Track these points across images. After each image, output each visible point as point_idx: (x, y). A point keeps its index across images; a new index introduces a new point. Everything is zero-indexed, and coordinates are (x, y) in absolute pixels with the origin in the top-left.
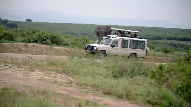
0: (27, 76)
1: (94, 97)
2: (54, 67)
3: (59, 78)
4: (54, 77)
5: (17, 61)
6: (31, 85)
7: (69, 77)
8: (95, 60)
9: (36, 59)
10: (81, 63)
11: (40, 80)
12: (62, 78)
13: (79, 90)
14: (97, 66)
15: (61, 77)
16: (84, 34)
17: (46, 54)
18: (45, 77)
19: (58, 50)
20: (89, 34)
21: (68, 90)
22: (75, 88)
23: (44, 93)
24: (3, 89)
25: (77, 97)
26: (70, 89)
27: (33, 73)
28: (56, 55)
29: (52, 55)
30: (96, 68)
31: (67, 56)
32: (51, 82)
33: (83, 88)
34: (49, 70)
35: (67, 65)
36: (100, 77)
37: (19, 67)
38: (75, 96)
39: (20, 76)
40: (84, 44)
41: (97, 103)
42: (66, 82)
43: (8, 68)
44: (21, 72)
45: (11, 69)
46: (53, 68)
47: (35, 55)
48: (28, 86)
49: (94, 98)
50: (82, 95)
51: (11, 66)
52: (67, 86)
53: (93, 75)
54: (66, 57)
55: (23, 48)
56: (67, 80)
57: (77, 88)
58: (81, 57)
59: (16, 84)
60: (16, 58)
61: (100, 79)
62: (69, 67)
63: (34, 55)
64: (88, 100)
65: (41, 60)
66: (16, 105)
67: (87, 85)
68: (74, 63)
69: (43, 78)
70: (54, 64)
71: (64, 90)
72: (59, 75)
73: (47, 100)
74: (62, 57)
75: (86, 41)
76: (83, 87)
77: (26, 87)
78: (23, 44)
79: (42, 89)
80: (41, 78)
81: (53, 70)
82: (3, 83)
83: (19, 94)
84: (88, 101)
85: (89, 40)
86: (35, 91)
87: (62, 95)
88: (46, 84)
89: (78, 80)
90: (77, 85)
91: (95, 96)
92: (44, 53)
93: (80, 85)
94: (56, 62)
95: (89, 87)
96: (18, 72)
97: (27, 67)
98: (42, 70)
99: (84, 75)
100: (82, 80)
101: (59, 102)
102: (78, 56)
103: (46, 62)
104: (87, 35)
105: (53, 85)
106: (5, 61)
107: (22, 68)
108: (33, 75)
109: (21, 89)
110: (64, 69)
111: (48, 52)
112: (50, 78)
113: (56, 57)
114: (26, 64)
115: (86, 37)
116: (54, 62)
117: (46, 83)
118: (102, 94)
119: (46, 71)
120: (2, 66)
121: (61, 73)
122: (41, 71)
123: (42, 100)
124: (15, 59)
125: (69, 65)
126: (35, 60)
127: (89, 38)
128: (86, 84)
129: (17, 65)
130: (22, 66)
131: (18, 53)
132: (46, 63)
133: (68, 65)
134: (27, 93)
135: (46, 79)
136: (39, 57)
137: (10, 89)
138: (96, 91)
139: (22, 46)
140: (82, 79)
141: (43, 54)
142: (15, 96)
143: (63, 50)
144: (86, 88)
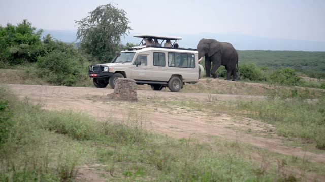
0: (210, 123)
1: (304, 152)
2: (247, 111)
3: (255, 126)
4: (247, 125)
5: (198, 103)
6: (217, 135)
7: (268, 125)
8: (304, 101)
9: (223, 99)
10: (284, 104)
11: (229, 128)
12: (258, 126)
13: (283, 142)
14: (308, 109)
15: (256, 125)
16: (288, 65)
17: (236, 93)
18: (235, 125)
19: (251, 87)
20: (295, 64)
21: (267, 143)
22: (276, 140)
23: (234, 145)
24: (181, 140)
25: (280, 152)
26: (269, 140)
27: (220, 119)
28: (250, 94)
29: (244, 94)
30: (306, 112)
31: (264, 95)
32: (243, 131)
33: (288, 140)
34: (240, 115)
35: (265, 108)
36: (312, 125)
37: (200, 111)
38: (276, 150)
39: (202, 123)
40: (288, 78)
41: (309, 161)
42: (264, 131)
43: (185, 112)
44: (203, 117)
45: (190, 113)
46: (246, 112)
47: (221, 95)
48: (213, 137)
49: (305, 154)
50: (286, 149)
51: (189, 109)
52: (265, 137)
53: (302, 122)
54: (263, 97)
55: (205, 86)
56: (265, 128)
57: (280, 140)
58: (284, 97)
59: (196, 133)
60: (195, 98)
61: (313, 127)
62: (268, 110)
63: (219, 95)
64: (295, 156)
65: (229, 102)
66: (198, 161)
67: (294, 135)
68: (274, 104)
69: (232, 125)
70: (247, 106)
71: (262, 142)
72: (254, 121)
73: (240, 155)
74: (257, 96)
75: (291, 74)
76: (287, 138)
77: (210, 137)
78: (205, 79)
79: (232, 141)
80: (230, 126)
81: (246, 114)
82: (180, 131)
83: (201, 147)
84: (296, 158)
85: (295, 73)
86: (222, 143)
87: (258, 149)
88: (237, 134)
89: (280, 129)
90: (279, 136)
91: (306, 151)
92: (233, 92)
93: (284, 136)
94: (250, 104)
95: (296, 138)
96: (199, 117)
97: (210, 110)
98: (230, 115)
99: (289, 121)
100: (286, 129)
101: (255, 158)
102: (279, 95)
103: (235, 104)
104: (292, 66)
105: (246, 135)
106: (182, 103)
107: (203, 112)
108: (219, 122)
109: (204, 141)
110: (260, 114)
111: (238, 90)
112: (242, 125)
113: (250, 96)
114: (209, 106)
115: (291, 69)
116: (246, 104)
117: (236, 132)
118: (315, 147)
119: (235, 116)
120: (178, 109)
121: (256, 119)
122: (229, 116)
123: (231, 155)
124: (196, 100)
125: (268, 107)
126: (221, 101)
127: (296, 70)
128: (293, 134)
129: (198, 108)
130: (204, 109)
131: (198, 92)
132: (236, 105)
133: (267, 108)
134: (211, 145)
135: (236, 127)
136: (226, 96)
137: (189, 140)
138: (306, 144)
139: (203, 82)
140: (287, 127)
141: (232, 94)
142: (196, 149)
143: (259, 87)
144: (293, 140)
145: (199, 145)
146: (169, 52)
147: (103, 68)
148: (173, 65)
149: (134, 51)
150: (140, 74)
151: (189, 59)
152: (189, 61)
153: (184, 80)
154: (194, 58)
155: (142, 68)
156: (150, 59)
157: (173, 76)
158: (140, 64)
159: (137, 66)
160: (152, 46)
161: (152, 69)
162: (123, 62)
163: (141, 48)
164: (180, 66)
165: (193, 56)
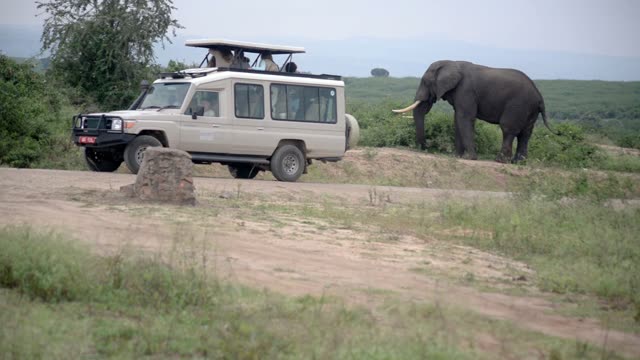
0: (374, 257)
1: (604, 333)
2: (464, 228)
3: (483, 266)
4: (465, 262)
5: (343, 208)
6: (390, 287)
7: (514, 263)
8: (606, 205)
9: (403, 201)
10: (555, 213)
11: (418, 270)
12: (490, 267)
13: (552, 306)
14: (615, 225)
15: (487, 264)
16: (566, 116)
17: (437, 184)
18: (435, 263)
19: (475, 172)
20: (582, 113)
21: (512, 307)
22: (537, 301)
23: (432, 314)
24: (301, 301)
25: (546, 330)
26: (520, 302)
27: (396, 249)
28: (469, 186)
29: (457, 188)
30: (610, 231)
31: (506, 191)
32: (453, 278)
33: (564, 301)
34: (447, 238)
35: (508, 221)
36: (626, 263)
37: (349, 228)
38: (535, 327)
39: (352, 257)
40: (564, 149)
41: (617, 354)
42: (506, 278)
43: (313, 232)
44: (356, 243)
45: (325, 233)
46: (460, 232)
47: (401, 189)
48: (379, 292)
49: (606, 337)
50: (561, 323)
51: (323, 224)
52: (508, 293)
53: (599, 256)
54: (502, 194)
55: (361, 166)
56: (507, 271)
57: (546, 302)
58: (556, 194)
59: (339, 283)
60: (338, 197)
61: (627, 269)
62: (515, 226)
63: (395, 189)
64: (583, 341)
65: (419, 206)
66: (343, 351)
67: (579, 289)
68: (530, 213)
69: (427, 263)
70: (464, 216)
71: (502, 305)
72: (481, 254)
73: (445, 337)
74: (490, 192)
75: (573, 137)
76: (563, 297)
77: (371, 293)
78: (361, 151)
79: (426, 302)
80: (424, 266)
81: (461, 238)
82: (300, 279)
83: (350, 317)
84: (585, 346)
85: (584, 135)
86: (403, 309)
87: (491, 322)
88: (437, 286)
89: (544, 273)
90: (543, 291)
91: (608, 328)
92: (429, 182)
93: (555, 291)
94: (470, 211)
95: (584, 297)
96: (346, 244)
97: (374, 227)
98: (423, 238)
99: (566, 254)
100: (561, 274)
101: (482, 346)
102: (544, 191)
103: (435, 210)
104: (576, 117)
105: (463, 289)
106: (305, 209)
107: (358, 230)
108: (396, 256)
109: (358, 301)
110: (496, 236)
111: (442, 179)
112: (451, 264)
113: (471, 193)
114: (372, 217)
115: (574, 126)
116: (462, 213)
117: (437, 281)
118: (633, 320)
119: (435, 241)
120: (295, 223)
121: (487, 248)
122: (420, 241)
123: (424, 338)
124: (337, 201)
125: (515, 220)
126: (401, 205)
127: (585, 129)
128: (577, 286)
129: (343, 222)
130: (358, 224)
131: (344, 182)
132: (438, 214)
133: (512, 222)
134: (374, 312)
135: (438, 269)
136: (413, 193)
137: (322, 301)
138: (611, 311)
139: (357, 157)
140: (561, 268)
141: (427, 186)
142: (339, 323)
143: (492, 170)
144: (576, 301)
145: (343, 311)
146: (273, 84)
147: (110, 122)
148: (283, 115)
149: (188, 79)
150: (202, 138)
151: (323, 100)
152: (323, 107)
153: (309, 151)
154: (335, 98)
155: (207, 124)
156: (226, 100)
157: (284, 142)
158: (201, 113)
159: (194, 118)
160: (232, 70)
161: (231, 125)
162: (160, 109)
163: (205, 74)
164: (301, 117)
165: (332, 93)
